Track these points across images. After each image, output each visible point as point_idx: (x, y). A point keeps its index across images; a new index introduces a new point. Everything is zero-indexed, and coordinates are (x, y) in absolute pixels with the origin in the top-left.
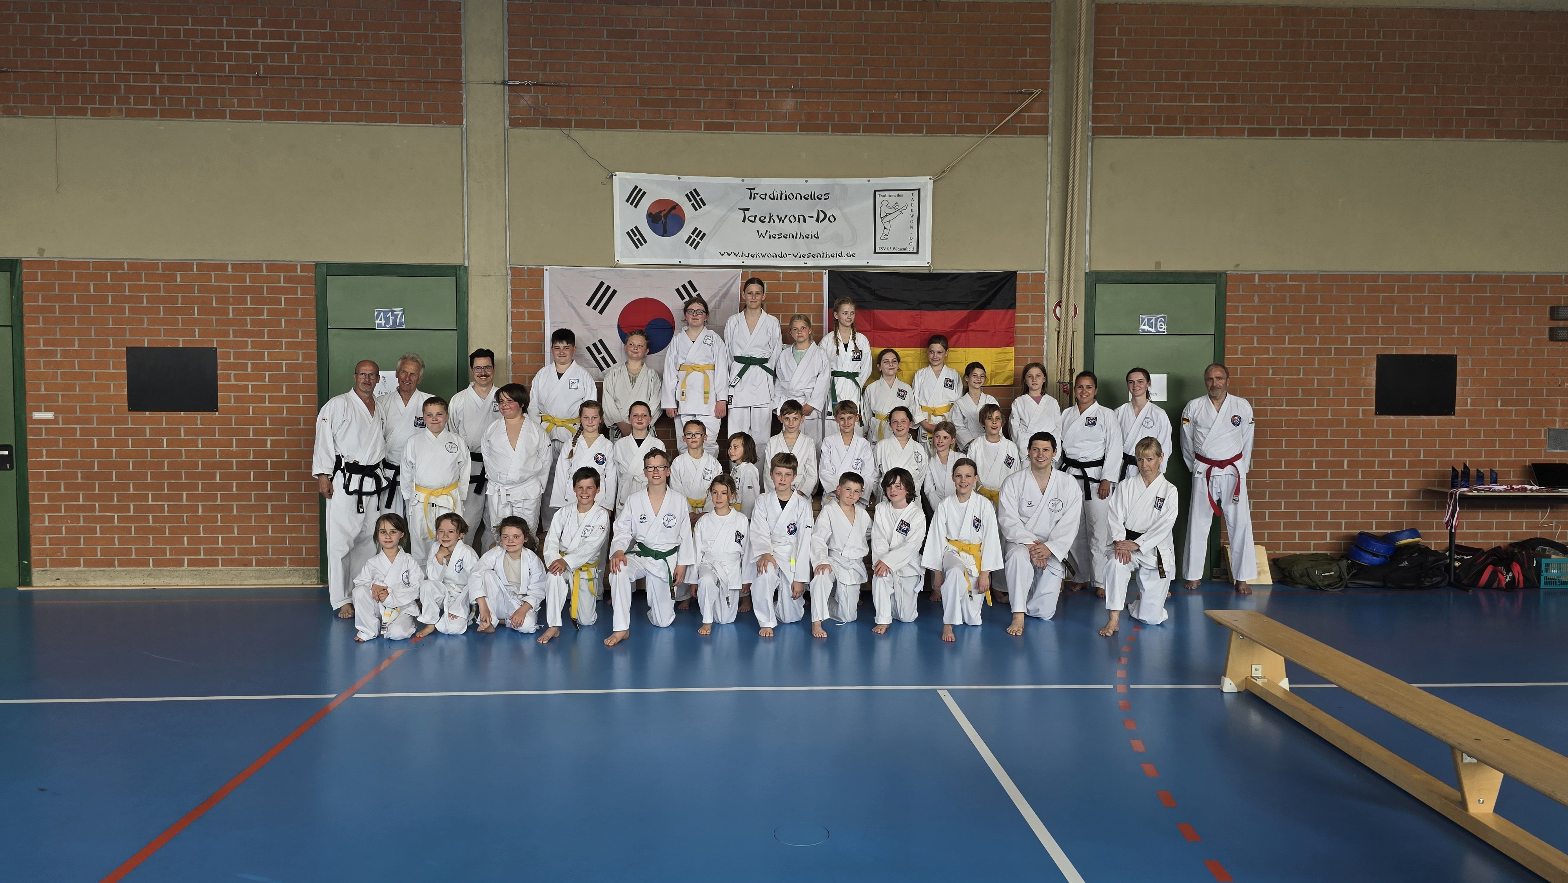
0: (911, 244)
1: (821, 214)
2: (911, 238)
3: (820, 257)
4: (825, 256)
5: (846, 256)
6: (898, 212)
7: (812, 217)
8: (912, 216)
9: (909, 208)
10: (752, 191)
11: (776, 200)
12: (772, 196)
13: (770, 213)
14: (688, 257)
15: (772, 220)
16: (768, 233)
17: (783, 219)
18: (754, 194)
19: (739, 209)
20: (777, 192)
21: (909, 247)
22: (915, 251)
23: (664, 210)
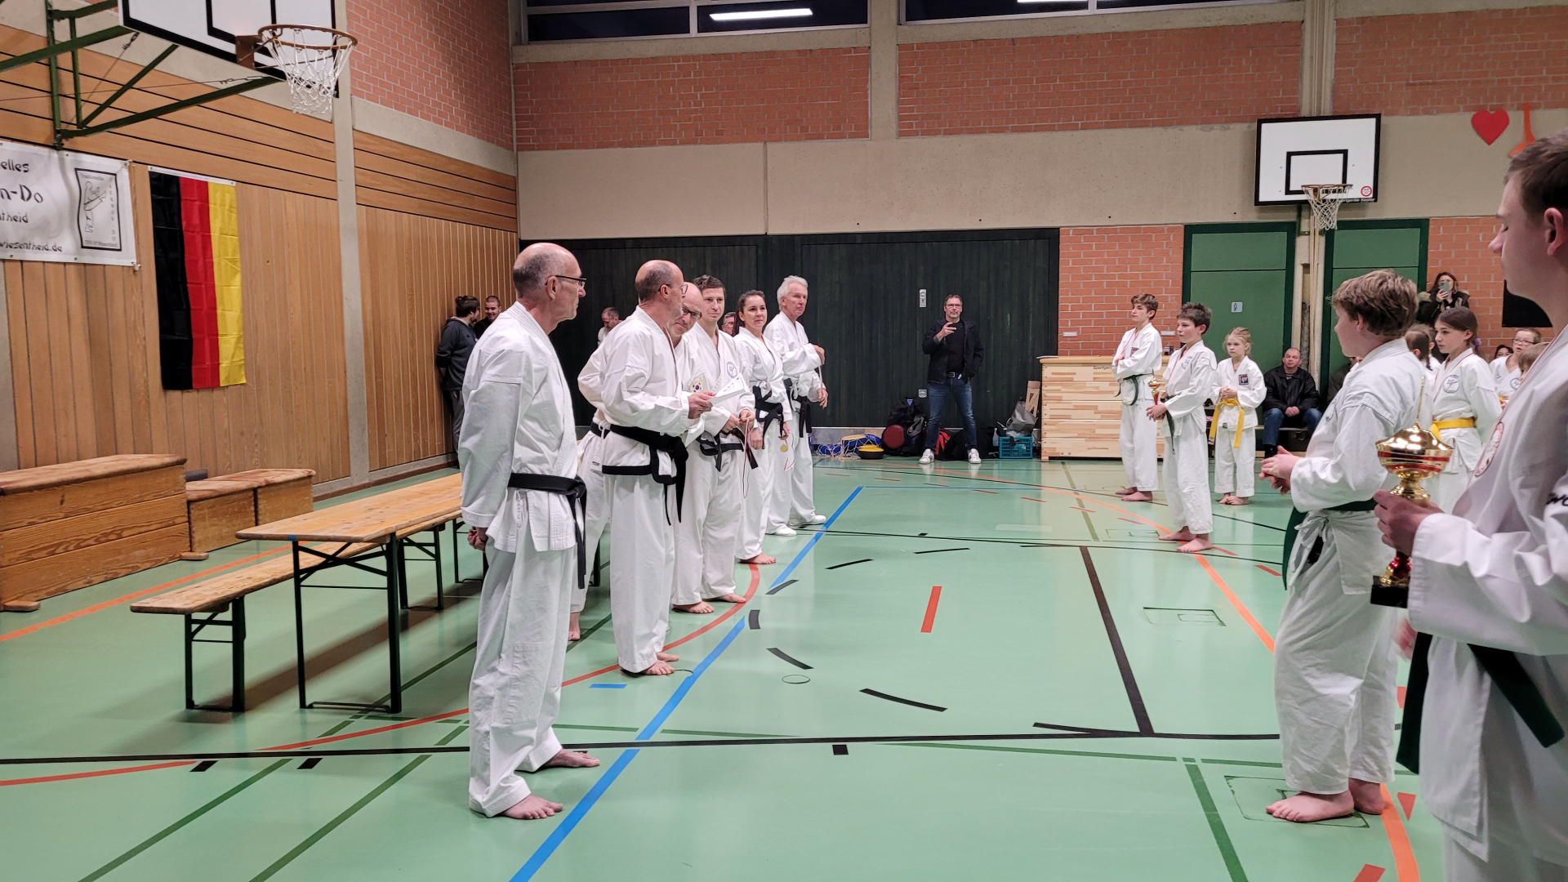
0: (114, 239)
1: (25, 190)
2: (114, 232)
6: (98, 200)
7: (15, 193)
8: (113, 206)
9: (108, 196)
21: (113, 242)
22: (119, 248)
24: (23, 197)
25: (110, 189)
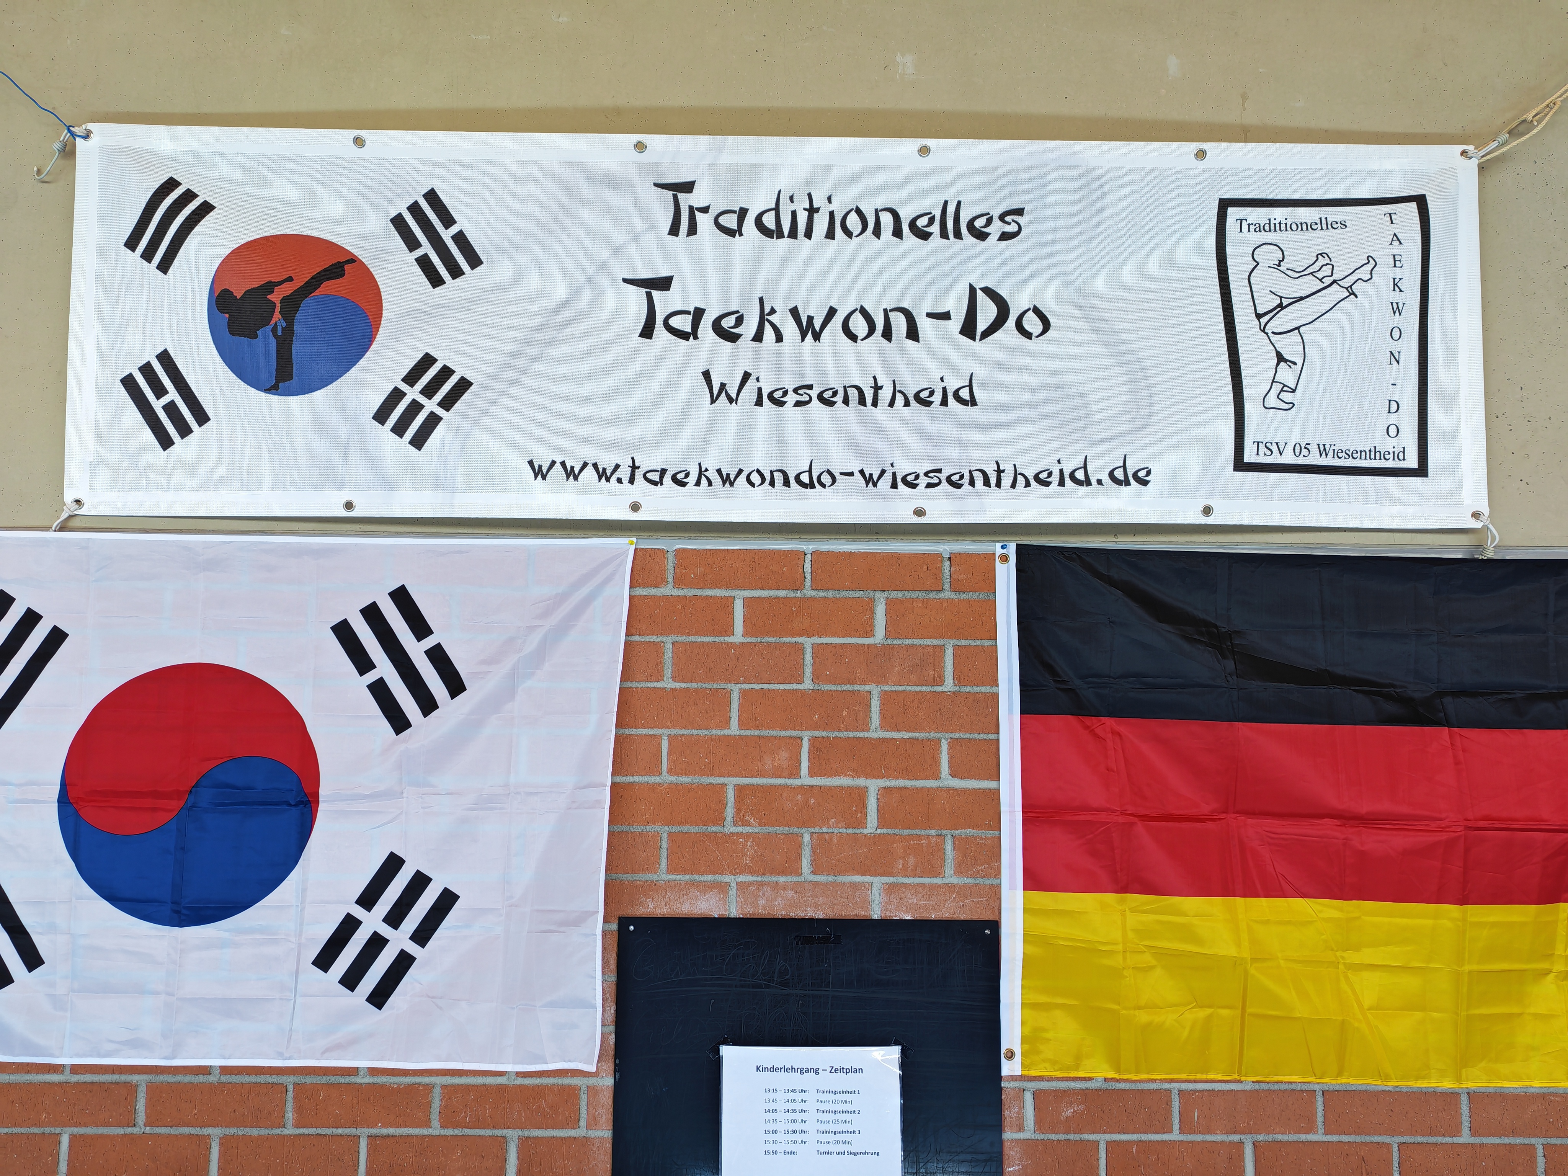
1: (984, 302)
2: (1393, 407)
3: (987, 483)
4: (1007, 478)
5: (1106, 480)
6: (1336, 292)
8: (1397, 309)
10: (681, 196)
11: (786, 241)
12: (769, 221)
13: (761, 300)
14: (384, 483)
15: (768, 331)
16: (752, 381)
17: (817, 325)
18: (691, 208)
19: (625, 281)
20: (791, 199)
21: (1385, 444)
22: (1412, 462)
23: (290, 279)
24: (968, 329)
25: (1396, 248)
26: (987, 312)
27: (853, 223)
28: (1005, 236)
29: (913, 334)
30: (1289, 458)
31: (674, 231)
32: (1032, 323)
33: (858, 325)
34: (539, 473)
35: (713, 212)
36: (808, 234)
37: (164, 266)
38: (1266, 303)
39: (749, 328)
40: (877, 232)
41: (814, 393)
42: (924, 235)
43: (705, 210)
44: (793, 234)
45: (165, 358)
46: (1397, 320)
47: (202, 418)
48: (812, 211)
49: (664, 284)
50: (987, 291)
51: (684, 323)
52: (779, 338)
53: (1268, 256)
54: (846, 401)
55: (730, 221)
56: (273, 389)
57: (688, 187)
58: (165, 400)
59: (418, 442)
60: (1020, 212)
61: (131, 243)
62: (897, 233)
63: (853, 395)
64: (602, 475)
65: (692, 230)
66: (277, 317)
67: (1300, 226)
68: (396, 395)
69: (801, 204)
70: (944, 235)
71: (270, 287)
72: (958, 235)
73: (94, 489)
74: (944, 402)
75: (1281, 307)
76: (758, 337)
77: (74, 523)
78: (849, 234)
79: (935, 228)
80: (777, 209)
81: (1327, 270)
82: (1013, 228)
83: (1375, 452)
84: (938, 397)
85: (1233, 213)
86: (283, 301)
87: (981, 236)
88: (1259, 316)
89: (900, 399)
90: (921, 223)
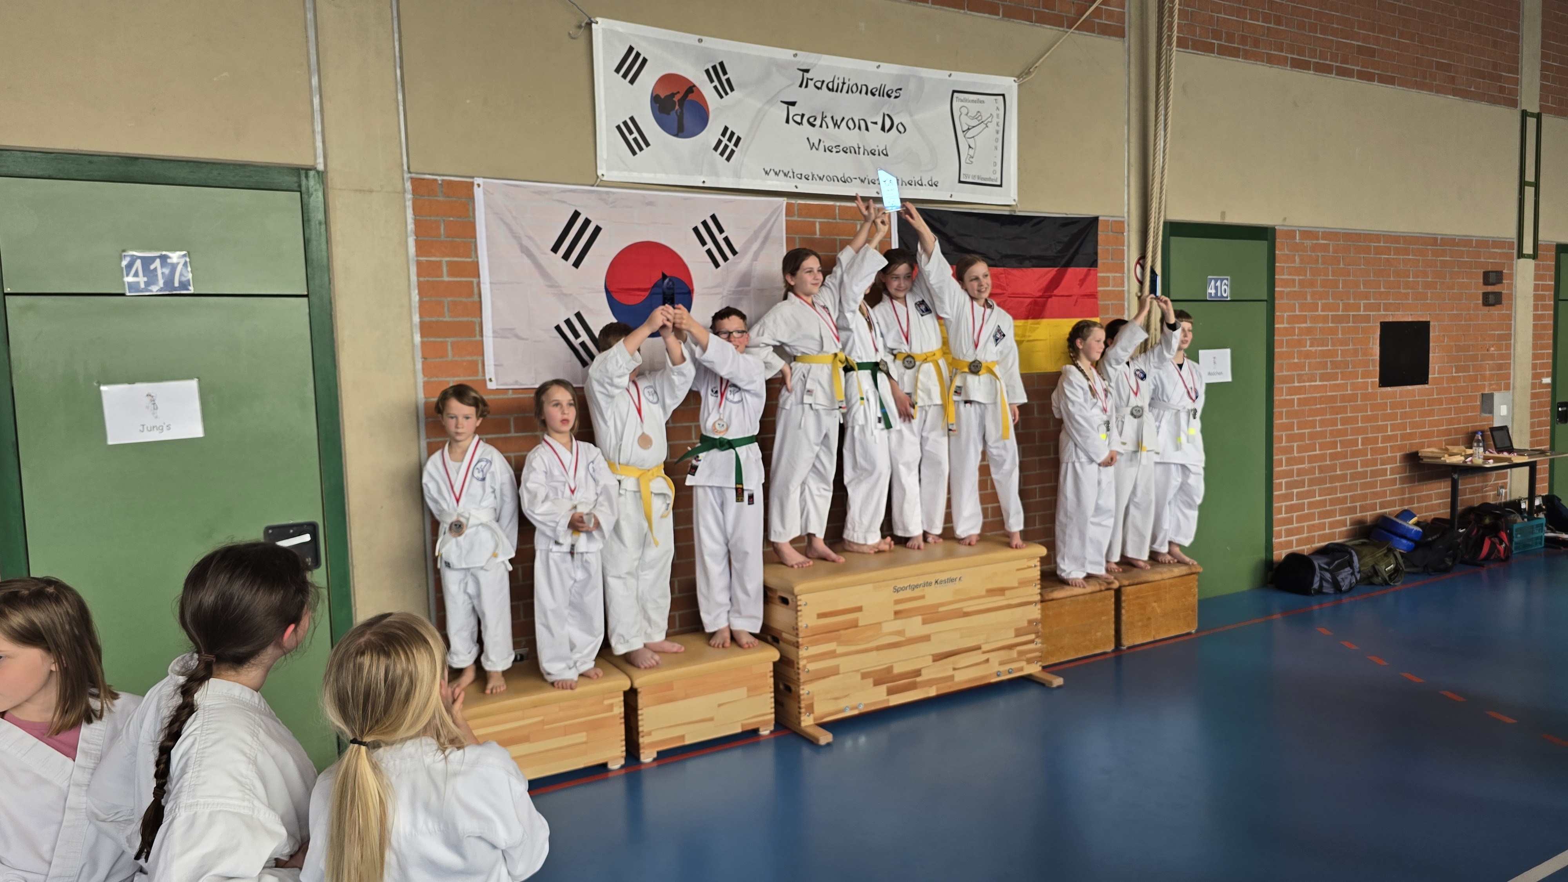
0: (994, 172)
1: (887, 118)
2: (995, 164)
5: (927, 185)
6: (983, 125)
7: (876, 123)
8: (997, 132)
9: (995, 120)
10: (805, 74)
11: (834, 93)
12: (830, 86)
13: (823, 113)
14: (717, 175)
15: (824, 124)
16: (821, 142)
17: (839, 123)
18: (807, 79)
19: (782, 102)
20: (838, 79)
21: (993, 177)
22: (999, 183)
23: (678, 92)
24: (883, 129)
25: (998, 112)
26: (888, 124)
27: (854, 89)
28: (896, 97)
29: (867, 129)
30: (970, 180)
31: (801, 86)
32: (901, 128)
33: (851, 124)
34: (766, 173)
35: (814, 81)
36: (841, 91)
37: (632, 82)
38: (965, 128)
39: (818, 123)
40: (861, 92)
41: (841, 148)
42: (873, 94)
43: (812, 80)
44: (837, 91)
45: (632, 119)
46: (997, 136)
47: (647, 144)
48: (844, 83)
49: (793, 104)
50: (888, 115)
51: (798, 119)
52: (827, 127)
53: (964, 111)
54: (851, 152)
55: (819, 84)
56: (676, 135)
57: (807, 71)
58: (633, 136)
59: (728, 159)
60: (900, 89)
61: (618, 70)
62: (866, 93)
63: (852, 150)
64: (785, 175)
65: (806, 86)
66: (677, 107)
67: (973, 101)
68: (720, 142)
69: (841, 81)
70: (879, 95)
71: (673, 95)
72: (883, 96)
73: (608, 170)
74: (879, 155)
75: (969, 129)
76: (821, 126)
77: (601, 184)
78: (852, 92)
79: (877, 93)
80: (833, 82)
81: (980, 118)
82: (898, 95)
83: (990, 179)
84: (877, 153)
85: (955, 94)
86: (679, 101)
87: (889, 96)
88: (964, 132)
89: (866, 153)
90: (874, 90)
